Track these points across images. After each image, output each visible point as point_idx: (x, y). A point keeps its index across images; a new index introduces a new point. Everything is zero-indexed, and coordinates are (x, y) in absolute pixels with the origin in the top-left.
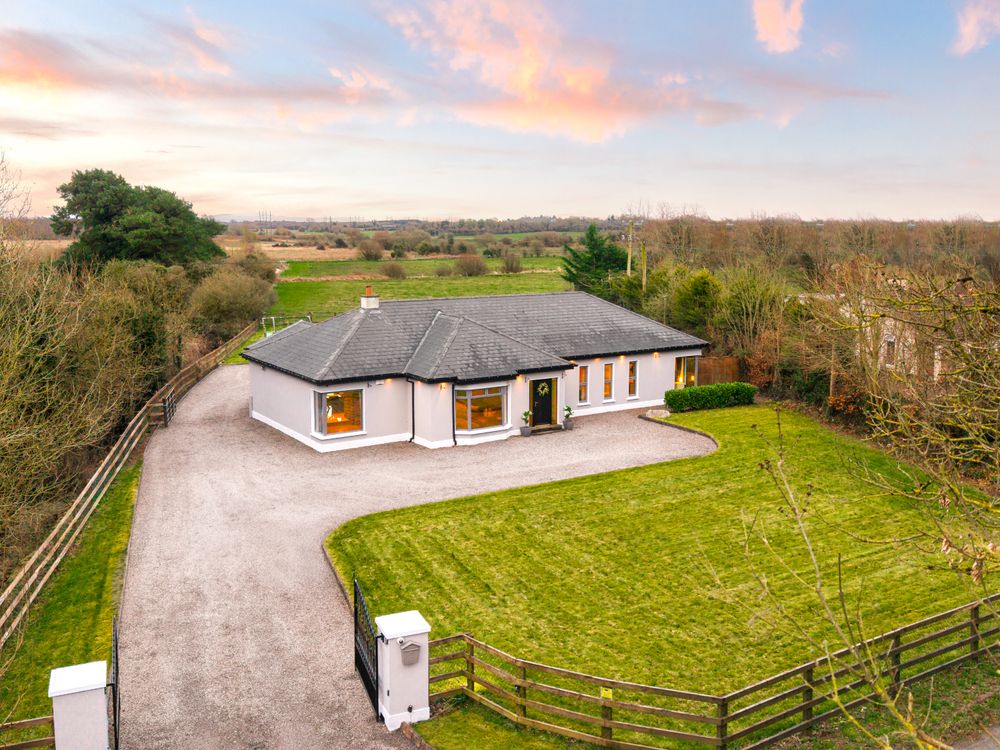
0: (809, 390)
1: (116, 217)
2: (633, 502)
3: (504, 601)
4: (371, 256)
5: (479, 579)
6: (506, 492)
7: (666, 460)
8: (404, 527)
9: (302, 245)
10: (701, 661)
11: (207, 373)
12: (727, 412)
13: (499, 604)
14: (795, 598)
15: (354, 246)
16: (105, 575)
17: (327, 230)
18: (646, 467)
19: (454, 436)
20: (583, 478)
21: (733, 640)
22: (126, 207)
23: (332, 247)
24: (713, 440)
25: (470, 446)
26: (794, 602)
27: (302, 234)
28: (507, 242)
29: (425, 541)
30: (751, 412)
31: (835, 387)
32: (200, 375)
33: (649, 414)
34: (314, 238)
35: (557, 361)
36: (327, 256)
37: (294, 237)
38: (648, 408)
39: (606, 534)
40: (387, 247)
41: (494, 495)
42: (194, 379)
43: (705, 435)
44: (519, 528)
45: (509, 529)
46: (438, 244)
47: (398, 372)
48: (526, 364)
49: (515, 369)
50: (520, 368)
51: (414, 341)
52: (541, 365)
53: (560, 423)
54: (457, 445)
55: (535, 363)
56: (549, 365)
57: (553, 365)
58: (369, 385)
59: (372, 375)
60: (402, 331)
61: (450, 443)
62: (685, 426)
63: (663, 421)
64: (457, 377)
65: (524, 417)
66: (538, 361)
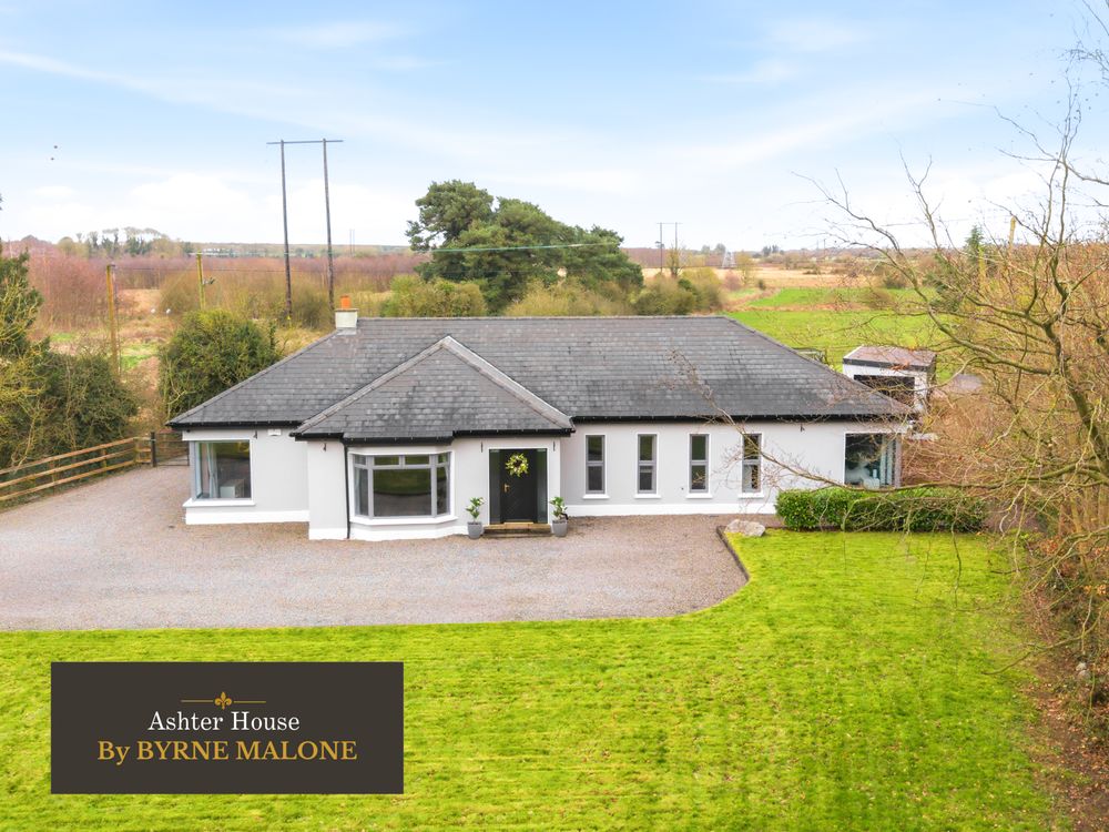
1: (463, 231)
19: (348, 523)
22: (472, 220)
25: (367, 544)
35: (544, 422)
47: (299, 419)
48: (482, 422)
49: (456, 429)
50: (466, 428)
51: (368, 376)
52: (508, 425)
53: (550, 523)
54: (351, 538)
55: (500, 422)
56: (522, 427)
57: (531, 427)
58: (256, 436)
59: (255, 420)
60: (364, 360)
61: (341, 534)
62: (742, 559)
63: (731, 541)
64: (343, 434)
65: (470, 507)
66: (509, 420)
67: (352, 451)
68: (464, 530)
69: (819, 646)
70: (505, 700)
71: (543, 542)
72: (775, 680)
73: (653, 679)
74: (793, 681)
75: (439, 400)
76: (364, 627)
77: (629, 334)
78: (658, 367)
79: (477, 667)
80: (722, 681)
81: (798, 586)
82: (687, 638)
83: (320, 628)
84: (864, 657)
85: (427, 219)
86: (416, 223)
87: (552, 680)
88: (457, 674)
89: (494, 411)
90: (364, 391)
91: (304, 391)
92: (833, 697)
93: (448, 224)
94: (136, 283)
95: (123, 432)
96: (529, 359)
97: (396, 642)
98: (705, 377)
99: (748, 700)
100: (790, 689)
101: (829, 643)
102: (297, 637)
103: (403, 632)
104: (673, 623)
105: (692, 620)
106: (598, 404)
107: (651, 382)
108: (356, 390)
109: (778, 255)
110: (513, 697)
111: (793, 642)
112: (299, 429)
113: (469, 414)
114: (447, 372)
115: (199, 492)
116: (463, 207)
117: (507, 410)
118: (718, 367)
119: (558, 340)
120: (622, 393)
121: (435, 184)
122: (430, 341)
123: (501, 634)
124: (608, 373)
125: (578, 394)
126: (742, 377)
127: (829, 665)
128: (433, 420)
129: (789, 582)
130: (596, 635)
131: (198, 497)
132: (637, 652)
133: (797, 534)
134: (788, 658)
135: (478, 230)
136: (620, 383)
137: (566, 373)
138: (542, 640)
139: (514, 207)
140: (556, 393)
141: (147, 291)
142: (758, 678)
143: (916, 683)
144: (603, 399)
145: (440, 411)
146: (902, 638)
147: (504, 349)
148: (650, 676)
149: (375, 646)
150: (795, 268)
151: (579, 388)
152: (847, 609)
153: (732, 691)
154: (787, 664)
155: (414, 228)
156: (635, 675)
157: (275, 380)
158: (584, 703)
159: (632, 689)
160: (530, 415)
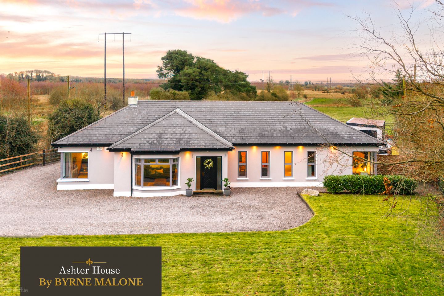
1: (181, 71)
19: (132, 190)
33: (304, 192)
35: (221, 144)
47: (111, 143)
48: (193, 144)
49: (181, 147)
50: (186, 147)
51: (142, 125)
52: (205, 146)
53: (223, 190)
54: (133, 196)
55: (201, 144)
56: (211, 147)
57: (215, 147)
58: (91, 150)
59: (91, 143)
60: (140, 118)
61: (128, 194)
62: (310, 205)
63: (305, 198)
64: (131, 149)
65: (187, 182)
66: (205, 143)
67: (135, 157)
68: (184, 192)
69: (350, 244)
70: (206, 268)
71: (220, 198)
72: (332, 259)
73: (275, 258)
74: (341, 259)
75: (174, 135)
76: (139, 235)
77: (257, 109)
78: (270, 122)
79: (192, 252)
80: (307, 259)
81: (337, 217)
82: (289, 240)
83: (119, 235)
84: (371, 249)
85: (166, 65)
86: (161, 67)
87: (228, 259)
88: (183, 256)
89: (198, 140)
90: (140, 131)
91: (113, 131)
92: (360, 267)
93: (175, 68)
94: (39, 92)
95: (30, 150)
96: (213, 118)
97: (155, 241)
98: (291, 127)
99: (321, 268)
100: (340, 263)
101: (354, 242)
102: (108, 239)
103: (158, 237)
104: (282, 233)
105: (290, 232)
106: (244, 138)
107: (267, 129)
108: (137, 131)
109: (311, 85)
110: (210, 266)
111: (338, 242)
112: (111, 147)
113: (187, 141)
114: (177, 123)
115: (64, 175)
116: (181, 60)
117: (204, 139)
118: (296, 123)
119: (226, 110)
120: (254, 133)
121: (169, 51)
122: (170, 110)
123: (203, 238)
124: (248, 125)
125: (235, 133)
126: (306, 127)
127: (356, 252)
128: (171, 143)
129: (333, 216)
130: (247, 238)
131: (63, 178)
132: (267, 246)
133: (334, 195)
134: (337, 249)
135: (187, 70)
136: (254, 129)
137: (230, 125)
138: (222, 241)
139: (203, 61)
140: (226, 133)
141: (44, 96)
142: (324, 258)
143: (397, 260)
144: (246, 135)
145: (174, 139)
146: (388, 240)
147: (202, 114)
148: (274, 257)
149: (145, 243)
150: (319, 90)
151: (236, 131)
152: (360, 227)
153: (313, 264)
154: (336, 252)
155: (160, 69)
156: (267, 256)
157: (101, 126)
158: (244, 269)
159: (266, 263)
160: (214, 142)
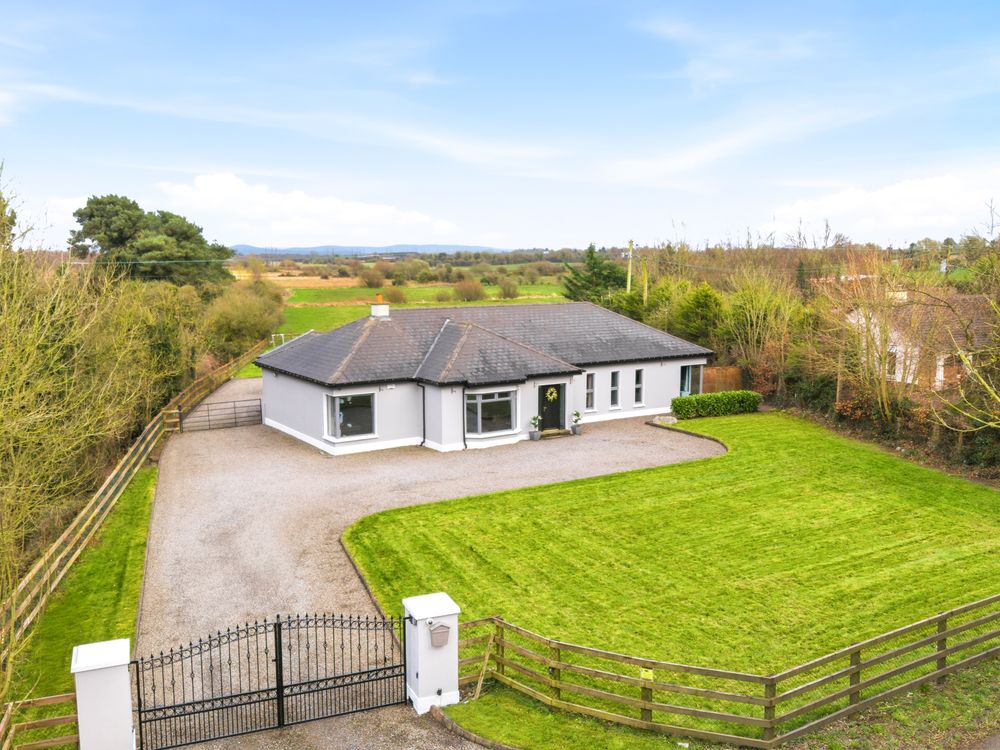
0: (816, 397)
1: (130, 240)
2: (648, 500)
3: (526, 590)
4: (372, 284)
5: (500, 570)
6: (519, 491)
7: (678, 462)
8: (421, 523)
9: (305, 275)
10: (734, 648)
11: (220, 386)
12: (735, 419)
13: (522, 594)
14: (825, 587)
15: (356, 275)
16: (125, 566)
17: (330, 261)
18: (658, 468)
19: (465, 439)
20: (597, 478)
21: (765, 628)
22: (139, 230)
23: (335, 277)
24: (722, 444)
25: (481, 450)
26: (823, 591)
27: (306, 265)
28: (502, 271)
29: (443, 535)
30: (757, 419)
31: (842, 393)
32: (213, 387)
33: (657, 421)
34: (318, 269)
35: (565, 367)
36: (331, 284)
37: (298, 268)
38: (654, 416)
39: (624, 529)
40: (388, 276)
41: (508, 493)
42: (208, 390)
43: (714, 440)
44: (535, 524)
45: (526, 524)
46: (436, 273)
47: (408, 376)
48: (535, 369)
49: (524, 373)
50: (530, 373)
53: (567, 429)
54: (467, 448)
55: (543, 368)
56: (557, 370)
57: (562, 370)
58: (380, 390)
61: (461, 446)
62: (694, 432)
63: (671, 426)
64: (467, 381)
65: (534, 422)
67: (467, 392)
68: (525, 437)
71: (565, 440)
75: (500, 357)
89: (534, 362)
112: (440, 380)
113: (524, 365)
114: (490, 341)
117: (541, 361)
124: (554, 338)
145: (506, 364)
155: (77, 237)
160: (555, 363)
